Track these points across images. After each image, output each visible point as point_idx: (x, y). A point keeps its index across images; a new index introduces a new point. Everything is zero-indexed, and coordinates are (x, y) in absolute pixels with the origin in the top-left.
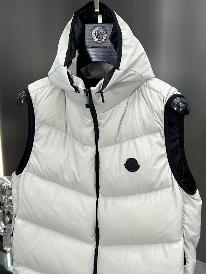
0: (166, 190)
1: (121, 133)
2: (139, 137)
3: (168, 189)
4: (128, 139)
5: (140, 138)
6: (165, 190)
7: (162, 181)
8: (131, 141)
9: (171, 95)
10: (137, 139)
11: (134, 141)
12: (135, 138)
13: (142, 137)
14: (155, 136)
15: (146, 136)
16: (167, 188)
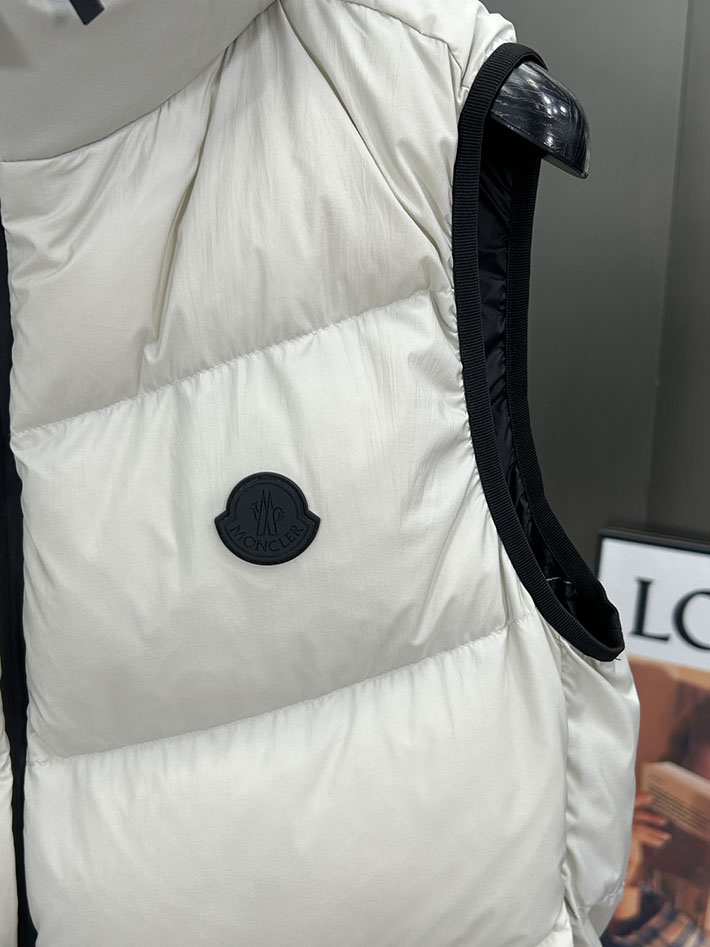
0: (473, 653)
1: (179, 314)
2: (301, 333)
3: (480, 645)
4: (228, 352)
5: (305, 340)
6: (464, 651)
7: (452, 600)
8: (248, 362)
9: (491, 44)
10: (291, 347)
11: (269, 360)
12: (277, 342)
13: (322, 332)
14: (400, 317)
15: (347, 325)
16: (474, 638)
